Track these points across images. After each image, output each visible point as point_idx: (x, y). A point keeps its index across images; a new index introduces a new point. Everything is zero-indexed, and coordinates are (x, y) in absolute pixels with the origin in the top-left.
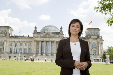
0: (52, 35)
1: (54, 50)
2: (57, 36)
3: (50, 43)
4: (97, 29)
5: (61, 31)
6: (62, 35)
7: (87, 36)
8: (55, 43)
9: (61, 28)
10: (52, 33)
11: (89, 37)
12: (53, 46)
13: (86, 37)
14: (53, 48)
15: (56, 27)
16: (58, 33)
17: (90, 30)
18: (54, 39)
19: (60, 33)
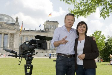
0: (6, 26)
1: (7, 44)
2: (12, 27)
3: (3, 35)
4: (56, 22)
5: (17, 21)
6: (18, 27)
7: (45, 29)
8: (9, 35)
9: (17, 19)
10: (6, 23)
11: (47, 30)
12: (6, 39)
13: (44, 31)
14: (6, 41)
15: (10, 17)
16: (13, 24)
17: (49, 22)
18: (7, 31)
19: (15, 23)
